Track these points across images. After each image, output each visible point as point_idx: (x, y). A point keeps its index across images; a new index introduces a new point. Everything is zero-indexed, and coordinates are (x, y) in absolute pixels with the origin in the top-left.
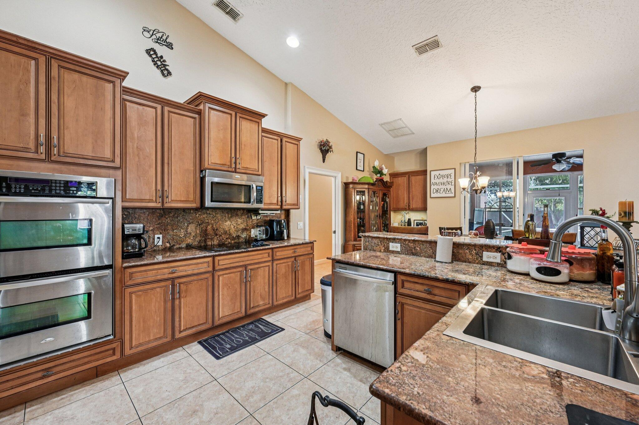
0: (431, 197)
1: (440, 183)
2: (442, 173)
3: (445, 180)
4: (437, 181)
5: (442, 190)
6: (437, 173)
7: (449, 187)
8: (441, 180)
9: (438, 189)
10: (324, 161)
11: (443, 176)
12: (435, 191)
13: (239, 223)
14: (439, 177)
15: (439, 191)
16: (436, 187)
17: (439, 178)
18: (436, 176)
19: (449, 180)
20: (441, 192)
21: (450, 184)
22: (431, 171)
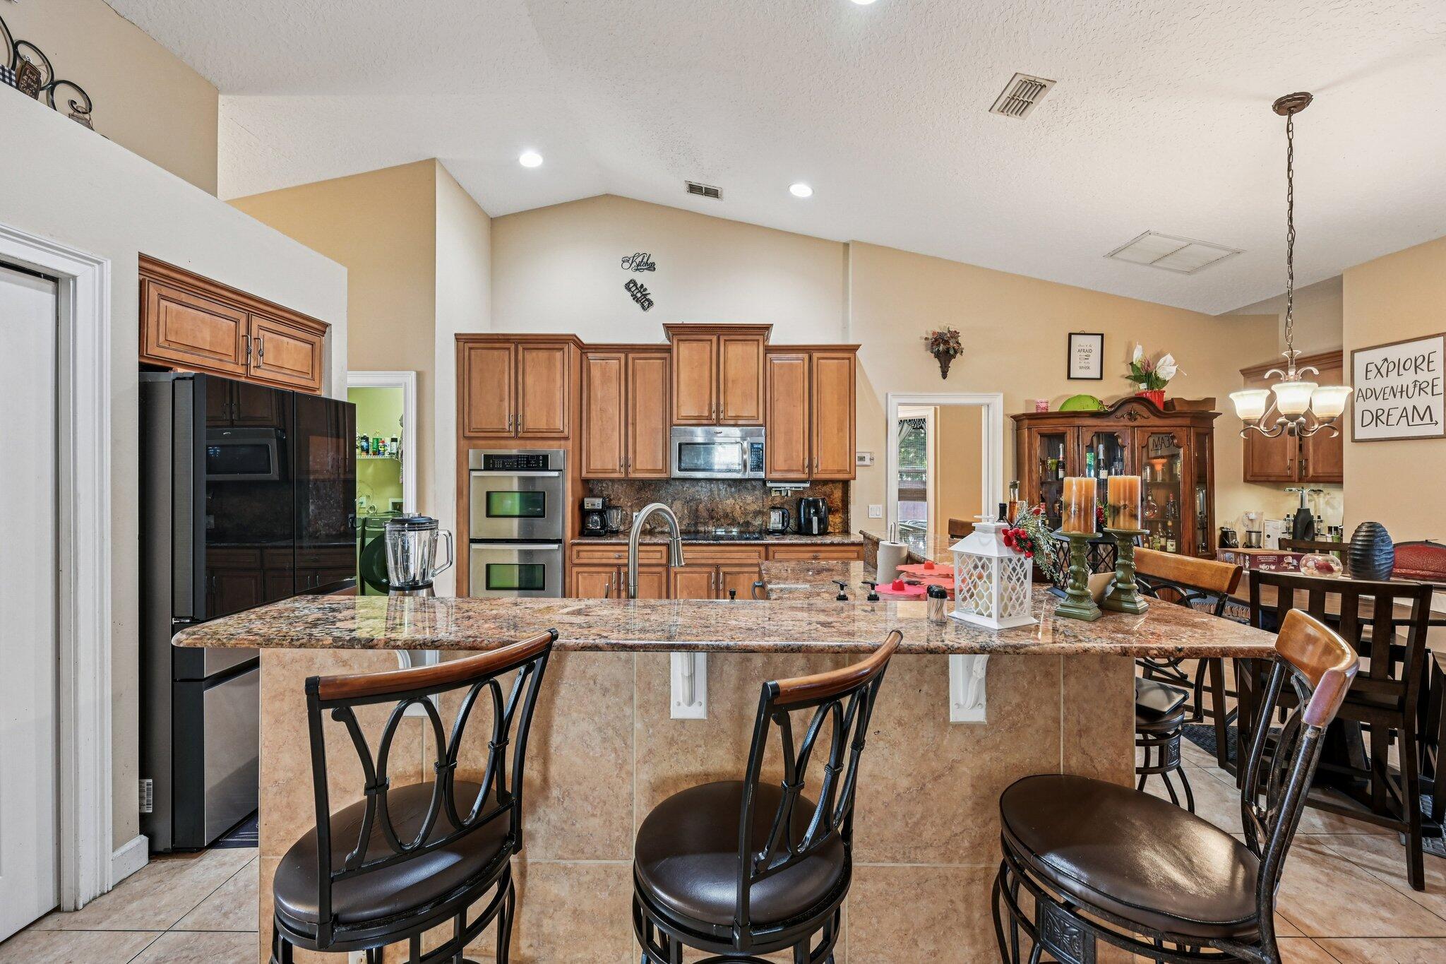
0: (1354, 440)
1: (1387, 391)
2: (1394, 353)
3: (1408, 378)
4: (1378, 383)
5: (1396, 415)
6: (1376, 356)
7: (1421, 401)
8: (1393, 380)
9: (1380, 412)
10: (944, 375)
11: (1400, 366)
12: (1368, 418)
13: (748, 502)
14: (1384, 371)
15: (1384, 418)
16: (1373, 405)
17: (1384, 375)
18: (1371, 367)
19: (1423, 376)
20: (1393, 420)
21: (1429, 390)
22: (1353, 352)
